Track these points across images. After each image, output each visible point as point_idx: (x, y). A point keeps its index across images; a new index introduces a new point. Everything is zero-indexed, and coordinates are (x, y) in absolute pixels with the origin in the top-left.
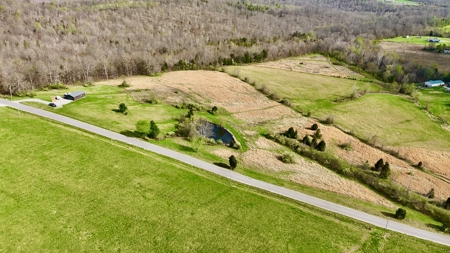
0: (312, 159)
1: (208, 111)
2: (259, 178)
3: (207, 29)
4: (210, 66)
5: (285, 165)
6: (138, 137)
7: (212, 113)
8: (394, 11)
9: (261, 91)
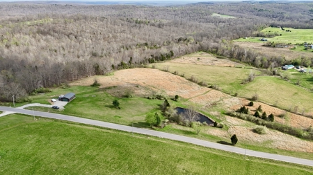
0: (272, 128)
1: (173, 99)
2: (256, 150)
3: (115, 37)
4: (142, 64)
5: (262, 136)
6: (145, 127)
7: (176, 101)
8: (224, 22)
9: (191, 80)
